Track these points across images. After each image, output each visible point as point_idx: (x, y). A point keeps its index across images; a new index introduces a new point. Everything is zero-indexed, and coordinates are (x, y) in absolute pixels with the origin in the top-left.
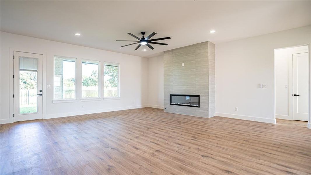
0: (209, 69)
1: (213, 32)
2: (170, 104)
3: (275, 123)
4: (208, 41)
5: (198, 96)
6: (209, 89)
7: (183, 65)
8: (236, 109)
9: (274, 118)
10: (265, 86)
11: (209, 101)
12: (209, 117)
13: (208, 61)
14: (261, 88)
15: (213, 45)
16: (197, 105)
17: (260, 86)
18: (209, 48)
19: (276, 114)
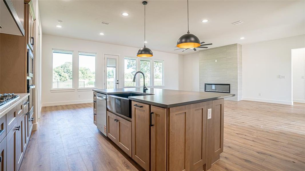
0: (238, 65)
1: (242, 38)
2: (205, 91)
3: (292, 104)
4: (237, 44)
5: (229, 85)
6: (238, 79)
7: (216, 61)
8: (260, 95)
9: (291, 100)
10: (283, 77)
11: (238, 89)
12: (238, 101)
13: (237, 58)
14: (280, 78)
15: (241, 46)
16: (228, 92)
17: (279, 77)
18: (238, 49)
19: (293, 99)
